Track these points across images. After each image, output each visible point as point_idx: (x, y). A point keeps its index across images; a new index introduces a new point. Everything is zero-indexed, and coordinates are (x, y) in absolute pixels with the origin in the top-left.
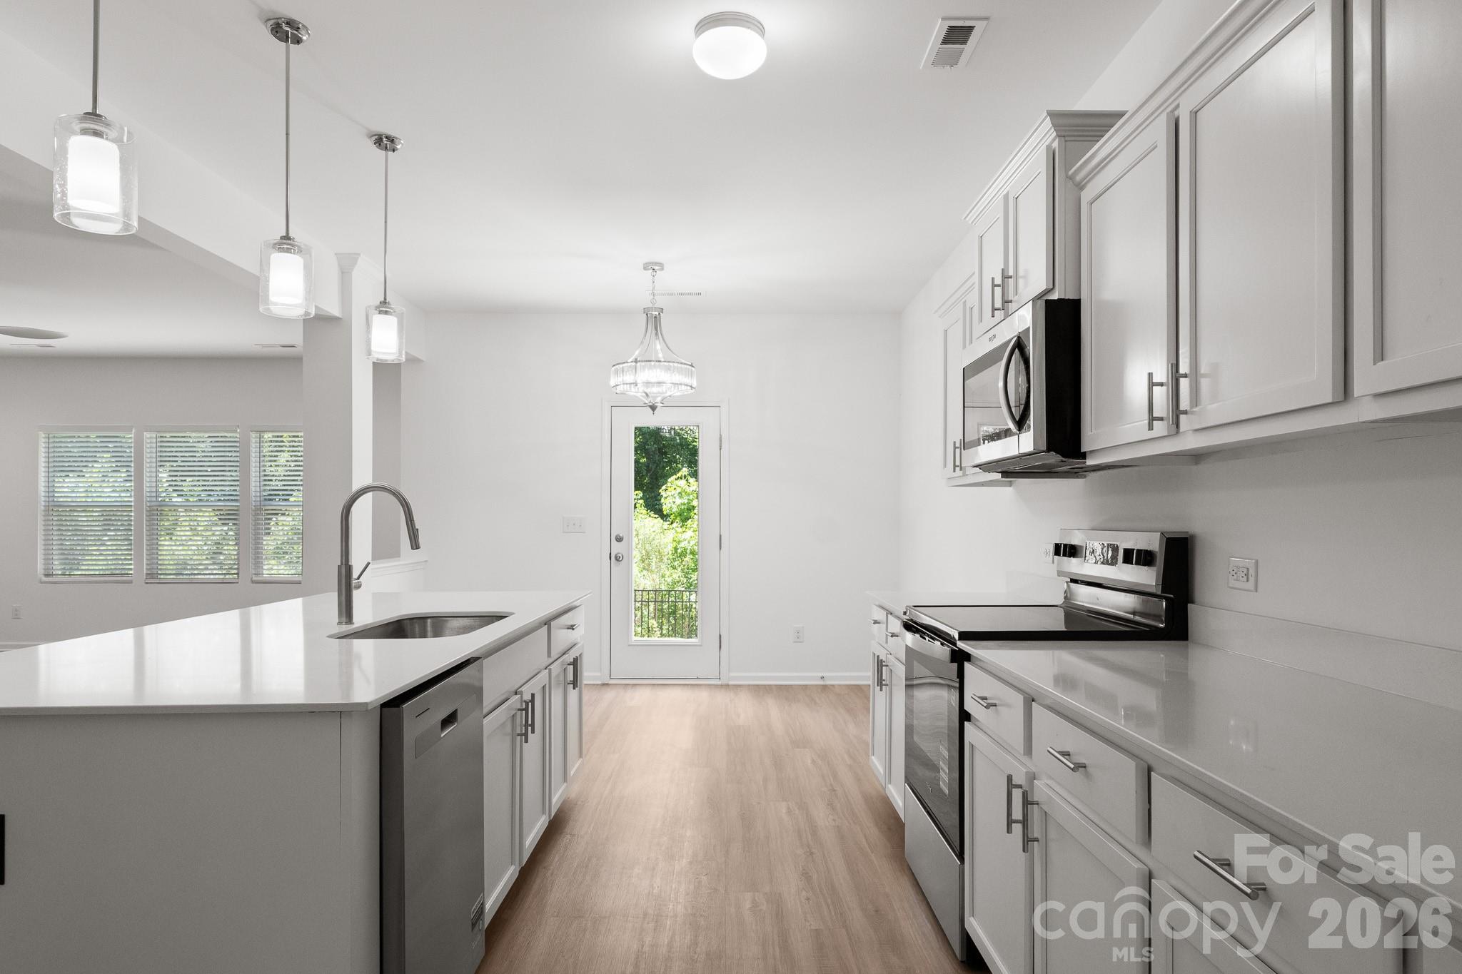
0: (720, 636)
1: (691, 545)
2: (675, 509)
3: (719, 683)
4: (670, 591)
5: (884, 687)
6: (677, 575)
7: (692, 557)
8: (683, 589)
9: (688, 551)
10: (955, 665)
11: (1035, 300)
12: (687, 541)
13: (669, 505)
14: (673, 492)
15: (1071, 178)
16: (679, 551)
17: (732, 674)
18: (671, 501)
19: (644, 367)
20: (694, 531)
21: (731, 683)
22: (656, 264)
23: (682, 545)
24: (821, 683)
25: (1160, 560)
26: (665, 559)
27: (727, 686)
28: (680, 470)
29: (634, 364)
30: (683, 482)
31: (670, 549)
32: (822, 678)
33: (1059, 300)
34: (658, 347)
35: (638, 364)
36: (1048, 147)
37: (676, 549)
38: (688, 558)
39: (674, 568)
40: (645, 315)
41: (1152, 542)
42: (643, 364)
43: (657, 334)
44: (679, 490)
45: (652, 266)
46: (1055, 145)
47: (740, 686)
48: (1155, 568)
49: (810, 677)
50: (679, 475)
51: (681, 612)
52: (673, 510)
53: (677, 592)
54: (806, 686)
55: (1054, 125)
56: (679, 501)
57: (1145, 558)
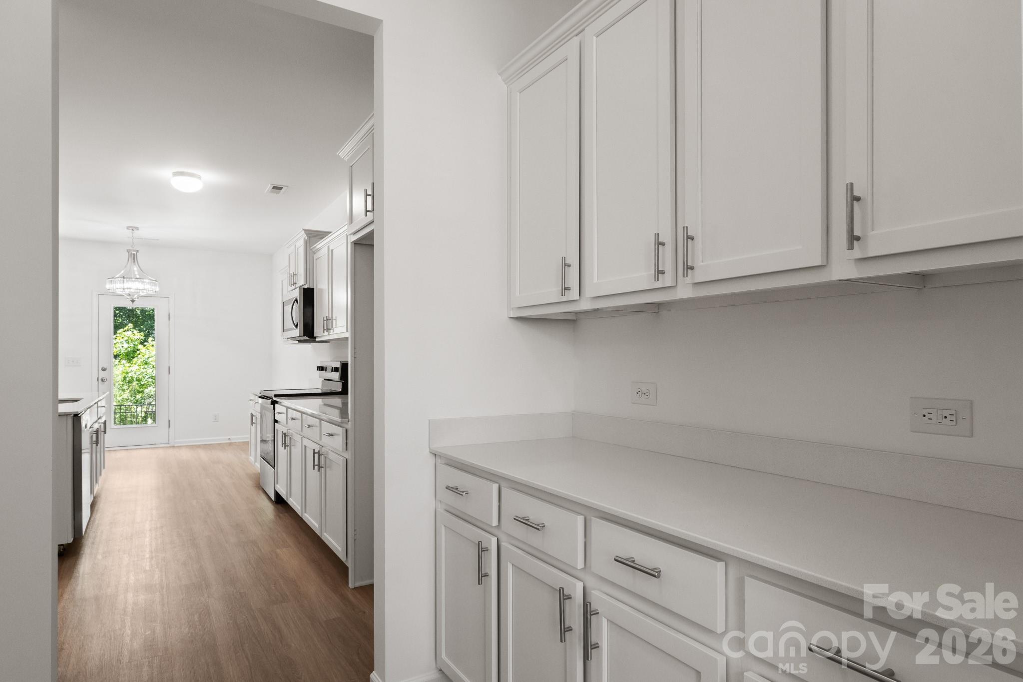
0: (169, 421)
1: (137, 374)
2: (123, 351)
3: (169, 446)
4: (121, 406)
5: (254, 425)
6: (127, 395)
7: (137, 382)
8: (131, 404)
9: (135, 379)
10: (272, 406)
11: (300, 288)
12: (133, 372)
13: (118, 349)
14: (122, 340)
15: (311, 250)
16: (127, 379)
17: (176, 441)
18: (120, 345)
19: (127, 281)
20: (139, 366)
21: (176, 445)
22: (135, 227)
23: (130, 375)
24: (229, 442)
25: (340, 370)
26: (117, 384)
27: (174, 447)
28: (126, 325)
29: (122, 279)
30: (129, 333)
31: (120, 377)
32: (229, 439)
33: (308, 288)
34: (135, 269)
35: (125, 280)
36: (304, 239)
37: (125, 378)
38: (135, 383)
39: (123, 390)
40: (128, 253)
41: (338, 365)
42: (128, 279)
43: (134, 262)
44: (126, 338)
45: (133, 228)
46: (306, 238)
47: (180, 446)
48: (338, 373)
49: (223, 439)
50: (126, 328)
51: (130, 419)
52: (122, 352)
53: (127, 406)
54: (220, 444)
55: (305, 233)
56: (126, 346)
57: (335, 370)
